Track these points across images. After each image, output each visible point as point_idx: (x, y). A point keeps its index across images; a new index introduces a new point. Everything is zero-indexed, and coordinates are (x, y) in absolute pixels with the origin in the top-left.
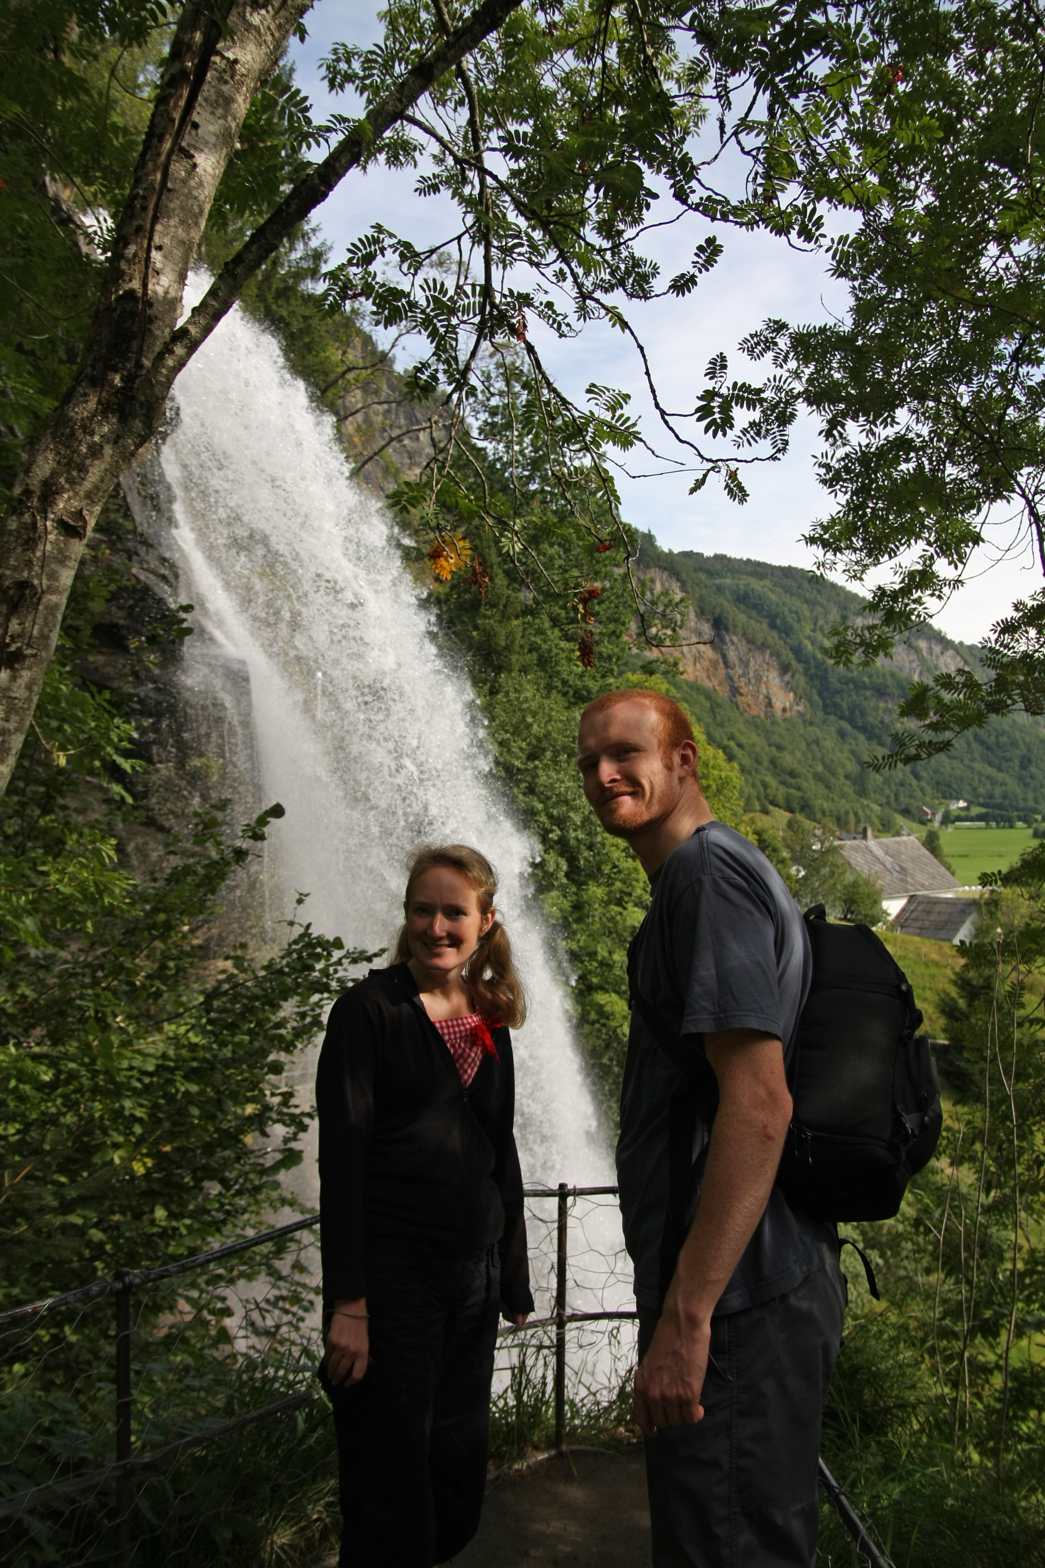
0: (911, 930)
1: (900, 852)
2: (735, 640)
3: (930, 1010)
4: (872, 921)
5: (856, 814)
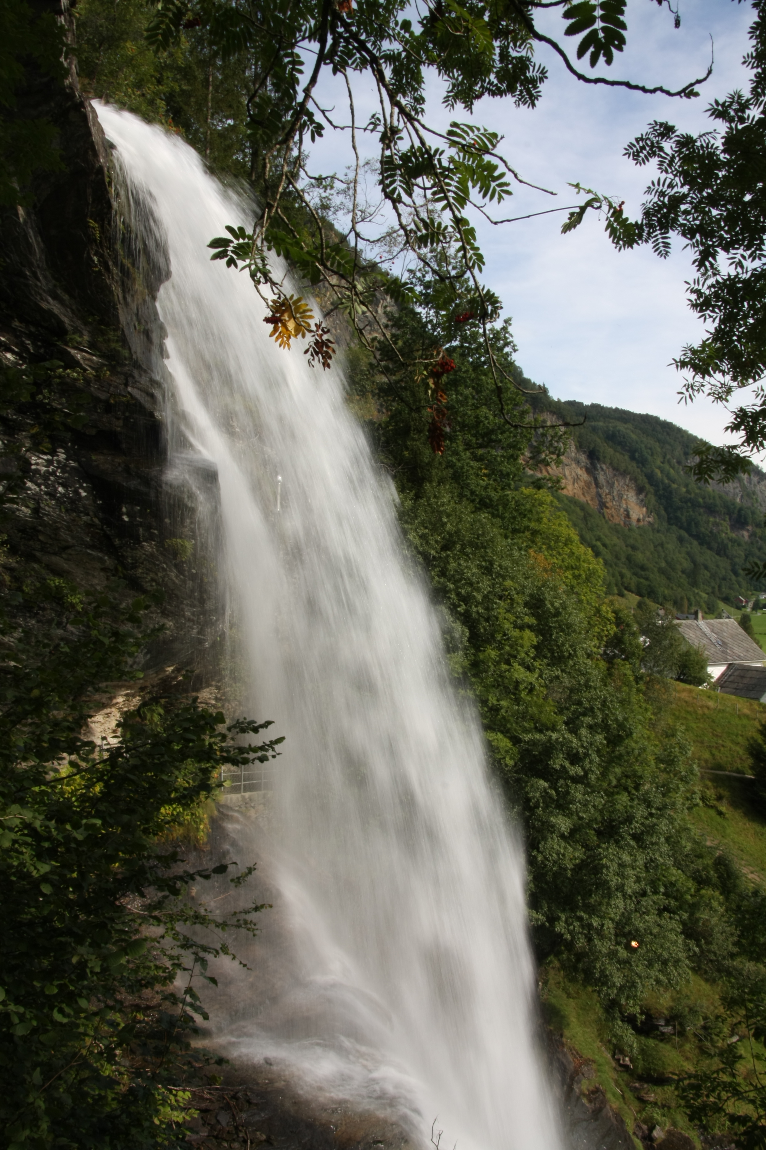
0: (728, 690)
1: (722, 631)
2: (604, 467)
3: (741, 752)
4: (699, 681)
5: (689, 600)
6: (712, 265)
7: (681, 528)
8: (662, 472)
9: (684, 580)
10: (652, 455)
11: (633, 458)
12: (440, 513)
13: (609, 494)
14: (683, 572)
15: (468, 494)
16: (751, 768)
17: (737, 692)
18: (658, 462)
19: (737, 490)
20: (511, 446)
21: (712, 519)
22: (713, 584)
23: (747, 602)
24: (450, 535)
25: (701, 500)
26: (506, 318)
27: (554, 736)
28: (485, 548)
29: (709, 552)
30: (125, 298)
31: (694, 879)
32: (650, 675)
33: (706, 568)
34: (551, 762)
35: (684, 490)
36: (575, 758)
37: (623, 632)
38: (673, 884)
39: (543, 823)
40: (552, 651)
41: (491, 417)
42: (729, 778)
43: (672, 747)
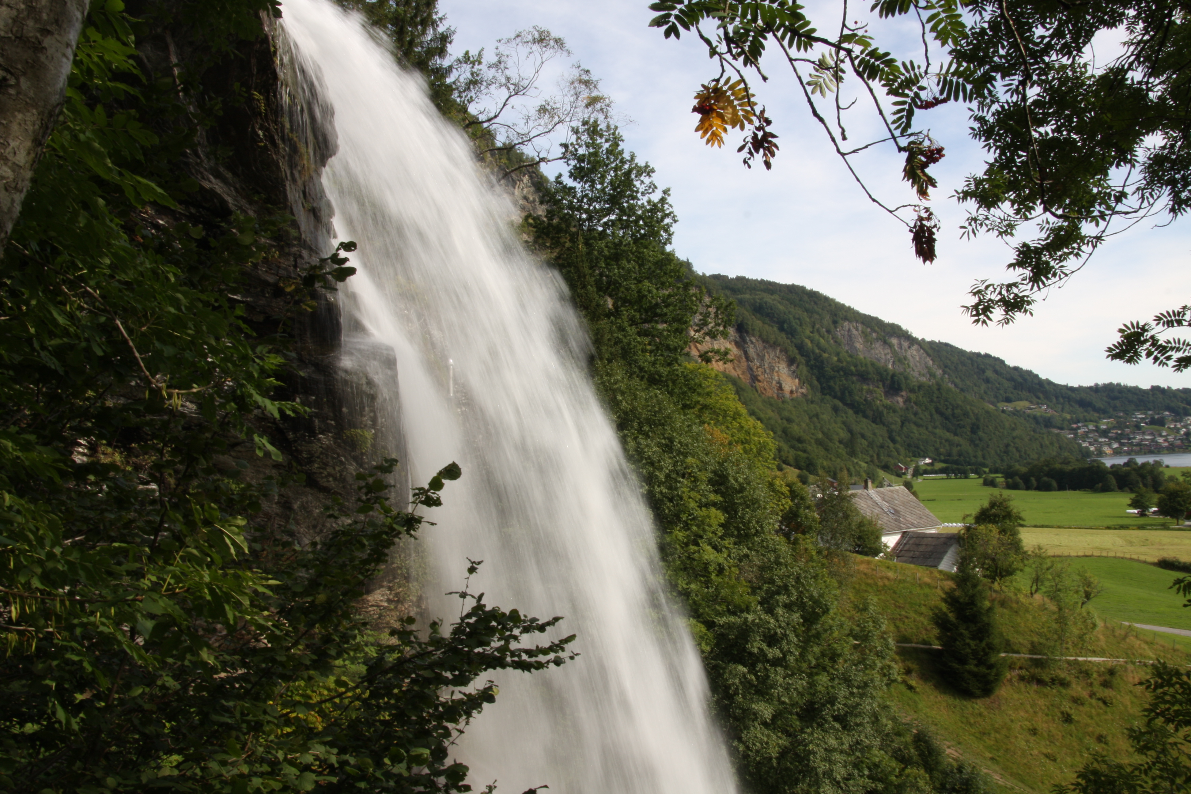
0: (905, 559)
1: (892, 498)
2: (754, 340)
3: (926, 622)
4: (876, 553)
5: (848, 470)
6: (990, 92)
7: (835, 397)
8: (812, 342)
9: (842, 451)
10: (801, 325)
11: (781, 329)
12: (614, 391)
13: (760, 366)
14: (840, 442)
15: (636, 370)
16: (938, 638)
17: (913, 560)
18: (808, 332)
19: (889, 357)
20: (675, 320)
21: (865, 387)
22: (871, 452)
23: (907, 469)
24: (626, 413)
25: (853, 368)
26: (664, 188)
27: (750, 617)
28: (663, 425)
29: (864, 420)
30: (292, 174)
31: (896, 758)
32: (828, 549)
33: (863, 436)
34: (749, 646)
35: (835, 359)
36: (772, 640)
37: (798, 506)
38: (876, 766)
39: (744, 711)
40: (738, 529)
41: (655, 291)
42: (916, 650)
43: (865, 621)
